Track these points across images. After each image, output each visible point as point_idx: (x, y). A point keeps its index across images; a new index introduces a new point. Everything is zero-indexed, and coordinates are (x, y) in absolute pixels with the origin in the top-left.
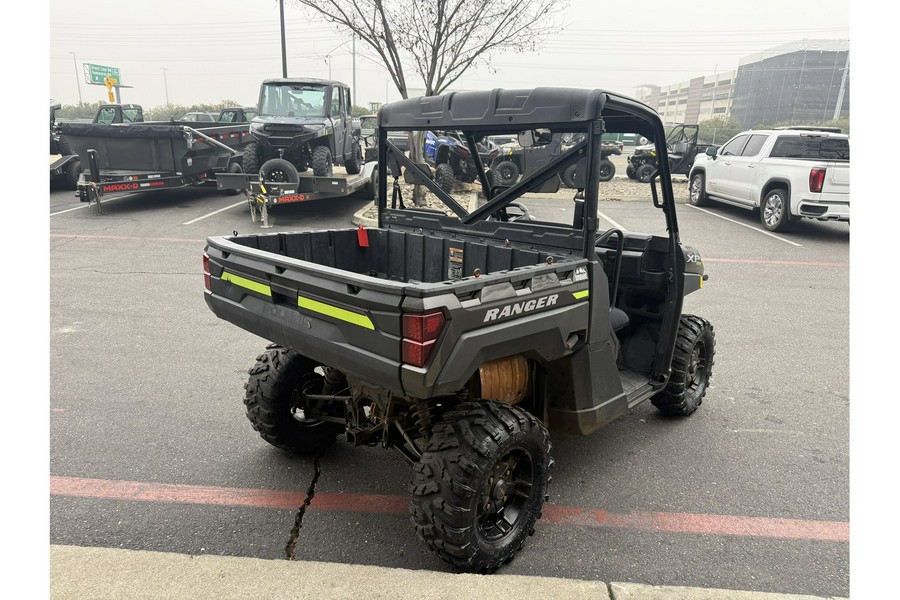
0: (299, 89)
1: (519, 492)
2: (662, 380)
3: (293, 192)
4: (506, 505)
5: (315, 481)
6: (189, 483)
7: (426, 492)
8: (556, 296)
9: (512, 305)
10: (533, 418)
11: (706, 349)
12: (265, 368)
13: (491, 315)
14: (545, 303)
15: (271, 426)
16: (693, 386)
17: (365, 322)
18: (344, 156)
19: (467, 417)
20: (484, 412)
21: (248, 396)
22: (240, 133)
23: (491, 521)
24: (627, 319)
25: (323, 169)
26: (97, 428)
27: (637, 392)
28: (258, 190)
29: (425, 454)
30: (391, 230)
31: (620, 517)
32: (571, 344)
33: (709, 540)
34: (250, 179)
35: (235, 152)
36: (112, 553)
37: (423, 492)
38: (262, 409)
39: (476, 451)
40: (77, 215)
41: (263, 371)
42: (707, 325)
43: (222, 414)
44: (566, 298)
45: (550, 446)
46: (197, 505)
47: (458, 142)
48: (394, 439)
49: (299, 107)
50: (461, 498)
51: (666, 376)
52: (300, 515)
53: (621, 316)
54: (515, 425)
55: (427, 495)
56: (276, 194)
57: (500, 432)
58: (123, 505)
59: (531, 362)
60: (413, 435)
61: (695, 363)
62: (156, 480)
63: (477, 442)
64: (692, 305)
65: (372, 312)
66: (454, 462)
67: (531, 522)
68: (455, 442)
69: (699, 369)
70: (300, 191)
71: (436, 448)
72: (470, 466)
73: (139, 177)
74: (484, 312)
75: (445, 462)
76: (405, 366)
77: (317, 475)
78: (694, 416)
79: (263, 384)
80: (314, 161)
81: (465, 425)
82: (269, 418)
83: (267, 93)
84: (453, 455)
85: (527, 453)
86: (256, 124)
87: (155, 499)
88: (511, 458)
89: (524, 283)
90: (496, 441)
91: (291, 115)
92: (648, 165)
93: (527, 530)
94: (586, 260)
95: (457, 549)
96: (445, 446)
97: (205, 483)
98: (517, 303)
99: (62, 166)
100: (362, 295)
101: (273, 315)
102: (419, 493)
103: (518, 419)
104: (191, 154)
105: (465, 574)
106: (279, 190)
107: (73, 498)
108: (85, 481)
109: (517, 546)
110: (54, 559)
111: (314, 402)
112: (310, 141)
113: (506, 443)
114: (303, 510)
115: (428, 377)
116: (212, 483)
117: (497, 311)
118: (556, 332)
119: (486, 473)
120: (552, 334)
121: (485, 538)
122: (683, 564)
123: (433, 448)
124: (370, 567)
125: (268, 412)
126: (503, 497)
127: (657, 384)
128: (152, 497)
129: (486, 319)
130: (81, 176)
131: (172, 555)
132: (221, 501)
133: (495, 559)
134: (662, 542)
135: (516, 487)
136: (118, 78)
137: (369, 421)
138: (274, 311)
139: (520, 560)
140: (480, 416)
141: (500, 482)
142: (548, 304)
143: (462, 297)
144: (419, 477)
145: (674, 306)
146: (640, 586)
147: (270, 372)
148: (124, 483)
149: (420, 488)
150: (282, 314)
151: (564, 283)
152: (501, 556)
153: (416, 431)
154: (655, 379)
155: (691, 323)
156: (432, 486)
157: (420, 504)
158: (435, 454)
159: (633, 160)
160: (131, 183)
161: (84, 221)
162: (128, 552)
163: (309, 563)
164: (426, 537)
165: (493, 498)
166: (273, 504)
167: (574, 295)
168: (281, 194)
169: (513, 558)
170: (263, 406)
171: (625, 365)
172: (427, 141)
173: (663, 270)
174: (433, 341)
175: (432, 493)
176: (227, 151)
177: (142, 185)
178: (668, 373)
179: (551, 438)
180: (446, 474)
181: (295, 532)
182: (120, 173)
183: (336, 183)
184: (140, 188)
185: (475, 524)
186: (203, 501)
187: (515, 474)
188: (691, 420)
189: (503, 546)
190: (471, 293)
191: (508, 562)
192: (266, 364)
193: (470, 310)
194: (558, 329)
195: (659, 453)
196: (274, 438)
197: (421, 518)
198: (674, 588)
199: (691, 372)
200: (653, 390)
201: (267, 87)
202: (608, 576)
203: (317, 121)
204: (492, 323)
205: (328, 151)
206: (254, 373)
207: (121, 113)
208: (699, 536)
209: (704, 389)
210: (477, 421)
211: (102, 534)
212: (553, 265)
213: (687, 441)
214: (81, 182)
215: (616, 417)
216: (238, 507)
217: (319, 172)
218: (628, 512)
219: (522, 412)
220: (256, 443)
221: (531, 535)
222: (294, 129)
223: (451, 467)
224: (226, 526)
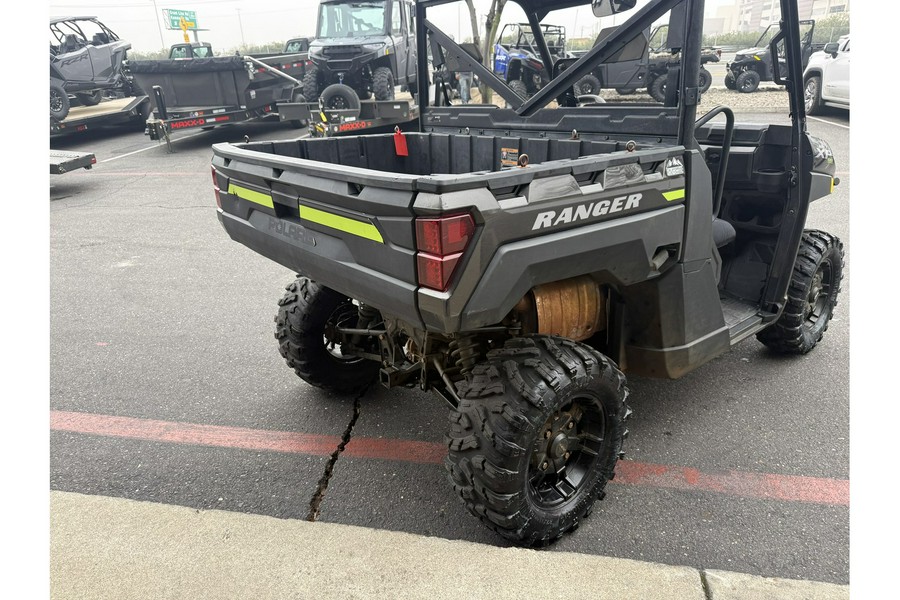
0: (357, 6)
1: (585, 448)
2: (775, 310)
3: (354, 119)
4: (568, 463)
5: (352, 424)
6: (217, 424)
7: (464, 447)
8: (639, 196)
9: (575, 207)
10: (604, 359)
11: (832, 273)
12: (293, 298)
13: (544, 220)
14: (624, 206)
15: (303, 363)
16: (812, 319)
17: (371, 233)
18: (407, 78)
19: (516, 357)
20: (537, 351)
21: (278, 329)
22: (302, 62)
23: (548, 482)
24: (733, 232)
25: (384, 93)
26: (135, 362)
27: (742, 325)
28: (318, 118)
29: (464, 402)
30: (434, 134)
31: (715, 478)
32: (659, 262)
33: (837, 513)
34: (312, 107)
35: (298, 82)
36: (115, 503)
37: (460, 447)
38: (292, 344)
39: (526, 399)
40: (149, 154)
41: (291, 302)
42: (835, 241)
43: (263, 349)
44: (653, 200)
45: (626, 394)
46: (222, 449)
47: (531, 55)
48: (433, 380)
49: (359, 27)
50: (506, 458)
51: (779, 306)
52: (332, 462)
53: (727, 229)
54: (579, 367)
55: (463, 452)
56: (337, 121)
57: (558, 376)
58: (146, 446)
59: (604, 289)
60: (454, 376)
61: (816, 289)
62: (185, 420)
63: (527, 389)
64: (818, 216)
65: (379, 218)
66: (497, 413)
67: (601, 484)
68: (499, 387)
69: (820, 297)
70: (362, 116)
71: (475, 394)
72: (517, 419)
73: (205, 112)
74: (533, 216)
75: (486, 412)
76: (422, 291)
77: (356, 416)
78: (812, 355)
79: (292, 317)
80: (375, 84)
81: (512, 367)
82: (300, 353)
83: (325, 14)
84: (495, 404)
85: (596, 401)
86: (315, 49)
87: (180, 440)
88: (575, 407)
89: (594, 176)
90: (552, 388)
91: (350, 35)
92: (751, 72)
93: (595, 493)
94: (682, 147)
95: (502, 518)
96: (486, 392)
97: (233, 424)
98: (581, 204)
99: (137, 107)
100: (365, 195)
101: (278, 231)
102: (455, 447)
103: (583, 360)
104: (253, 85)
105: (514, 548)
106: (339, 117)
107: (98, 437)
108: (113, 419)
109: (582, 512)
110: (54, 509)
111: (350, 336)
112: (370, 62)
113: (566, 389)
114: (335, 456)
115: (451, 304)
116: (242, 425)
117: (552, 214)
118: (638, 245)
119: (539, 426)
120: (633, 249)
121: (541, 505)
122: (803, 544)
123: (471, 394)
124: (398, 533)
125: (298, 347)
126: (563, 452)
127: (767, 315)
128: (177, 439)
129: (536, 226)
130: (152, 114)
131: (176, 508)
132: (248, 445)
133: (554, 529)
134: (773, 513)
135: (582, 442)
136: (194, 21)
137: (407, 359)
138: (279, 227)
139: (586, 529)
140: (532, 355)
141: (561, 437)
142: (628, 207)
143: (499, 193)
144: (456, 429)
145: (796, 216)
146: (746, 577)
147: (298, 303)
148: (150, 422)
149: (456, 442)
150: (287, 230)
151: (650, 177)
152: (561, 525)
153: (457, 372)
154: (765, 308)
155: (814, 240)
156: (470, 441)
157: (457, 461)
158: (474, 402)
159: (733, 67)
160: (197, 119)
161: (155, 160)
162: (131, 503)
163: (327, 525)
164: (468, 500)
165: (550, 455)
166: (304, 449)
167: (664, 194)
168: (342, 122)
169: (577, 527)
170: (294, 341)
171: (729, 293)
172: (498, 58)
173: (782, 169)
174: (459, 255)
175: (470, 449)
176: (293, 82)
177: (208, 121)
178: (783, 301)
179: (628, 383)
180: (487, 427)
181: (324, 482)
182: (186, 109)
183: (398, 107)
184: (206, 123)
185: (526, 489)
186: (229, 445)
187: (579, 427)
188: (807, 359)
189: (564, 512)
190: (516, 187)
191: (571, 531)
192: (294, 294)
193: (512, 212)
194: (640, 241)
195: (767, 399)
196: (308, 375)
197: (458, 478)
198: (794, 582)
199: (811, 300)
200: (763, 322)
201: (325, 7)
202: (702, 559)
203: (378, 40)
204: (544, 232)
205: (390, 72)
206: (284, 303)
207: (192, 52)
208: (823, 507)
209: (826, 322)
210: (529, 361)
211: (119, 478)
212: (635, 153)
213: (804, 385)
214: (151, 120)
215: (714, 356)
216: (265, 453)
217: (381, 96)
218: (726, 473)
219: (589, 350)
220: (292, 382)
221: (601, 499)
222: (353, 50)
223: (493, 418)
224: (250, 472)
